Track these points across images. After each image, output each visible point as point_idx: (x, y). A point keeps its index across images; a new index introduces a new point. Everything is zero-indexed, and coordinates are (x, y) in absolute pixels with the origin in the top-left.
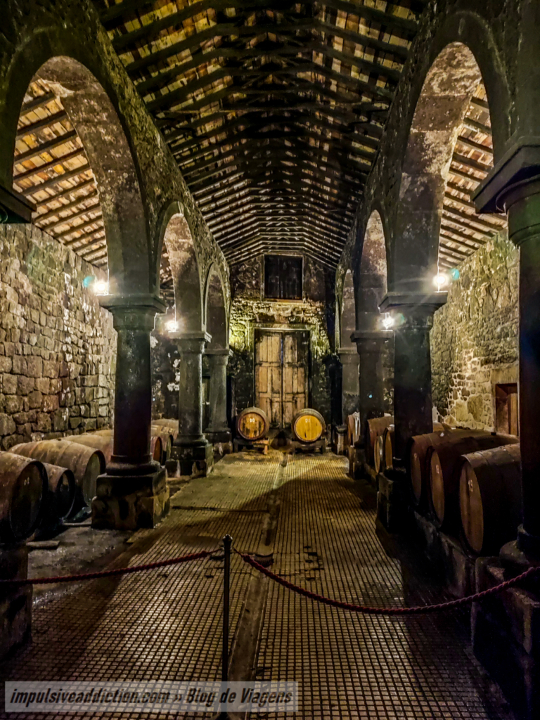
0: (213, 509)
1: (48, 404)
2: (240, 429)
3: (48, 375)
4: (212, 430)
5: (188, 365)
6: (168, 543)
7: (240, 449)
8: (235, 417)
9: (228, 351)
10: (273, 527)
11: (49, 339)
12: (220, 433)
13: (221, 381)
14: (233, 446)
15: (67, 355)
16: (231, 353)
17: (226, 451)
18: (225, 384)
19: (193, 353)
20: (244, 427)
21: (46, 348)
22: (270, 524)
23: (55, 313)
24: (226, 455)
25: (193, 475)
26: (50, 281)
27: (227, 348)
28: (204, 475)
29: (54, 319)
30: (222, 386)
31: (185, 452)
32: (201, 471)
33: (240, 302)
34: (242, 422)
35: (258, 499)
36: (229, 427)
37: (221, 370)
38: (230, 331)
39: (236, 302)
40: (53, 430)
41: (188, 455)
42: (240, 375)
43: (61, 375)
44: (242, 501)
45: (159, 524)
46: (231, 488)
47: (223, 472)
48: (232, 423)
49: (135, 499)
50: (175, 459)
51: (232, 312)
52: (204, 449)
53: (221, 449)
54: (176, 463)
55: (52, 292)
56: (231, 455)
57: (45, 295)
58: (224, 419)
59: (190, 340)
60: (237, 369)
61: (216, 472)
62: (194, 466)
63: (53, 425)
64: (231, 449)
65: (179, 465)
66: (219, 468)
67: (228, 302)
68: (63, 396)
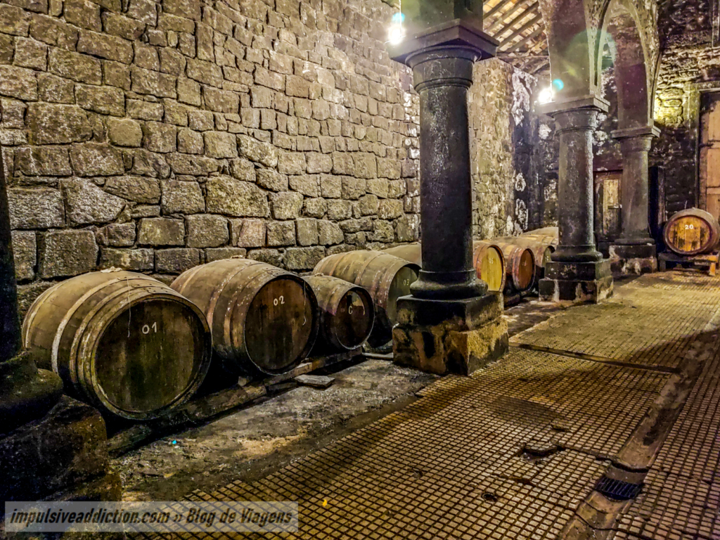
0: (580, 355)
1: (387, 210)
2: (669, 239)
3: (385, 175)
4: (624, 241)
5: (570, 149)
6: (473, 407)
7: (670, 266)
8: (664, 224)
9: (650, 129)
10: (675, 406)
11: (384, 132)
12: (637, 245)
13: (639, 173)
14: (658, 262)
15: (412, 151)
16: (656, 132)
17: (646, 269)
18: (645, 178)
19: (577, 129)
20: (675, 237)
21: (380, 143)
22: (672, 396)
23: (390, 99)
24: (645, 275)
25: (577, 300)
26: (381, 57)
27: (650, 124)
28: (593, 302)
29: (391, 106)
30: (641, 181)
31: (566, 269)
32: (589, 296)
33: (674, 55)
34: (672, 229)
35: (667, 346)
36: (652, 236)
37: (638, 158)
38: (656, 102)
39: (668, 56)
40: (397, 240)
41: (570, 273)
42: (673, 164)
43: (405, 175)
44: (638, 347)
45: (480, 371)
46: (629, 323)
47: (630, 297)
48: (656, 231)
49: (442, 333)
50: (552, 277)
51: (661, 72)
52: (594, 265)
53: (638, 266)
54: (553, 283)
55: (385, 72)
56: (654, 275)
57: (375, 76)
58: (643, 225)
59: (572, 110)
60: (668, 155)
61: (616, 298)
62: (578, 288)
63: (396, 234)
64: (654, 266)
65: (557, 287)
66: (623, 293)
67: (654, 57)
68: (409, 200)
